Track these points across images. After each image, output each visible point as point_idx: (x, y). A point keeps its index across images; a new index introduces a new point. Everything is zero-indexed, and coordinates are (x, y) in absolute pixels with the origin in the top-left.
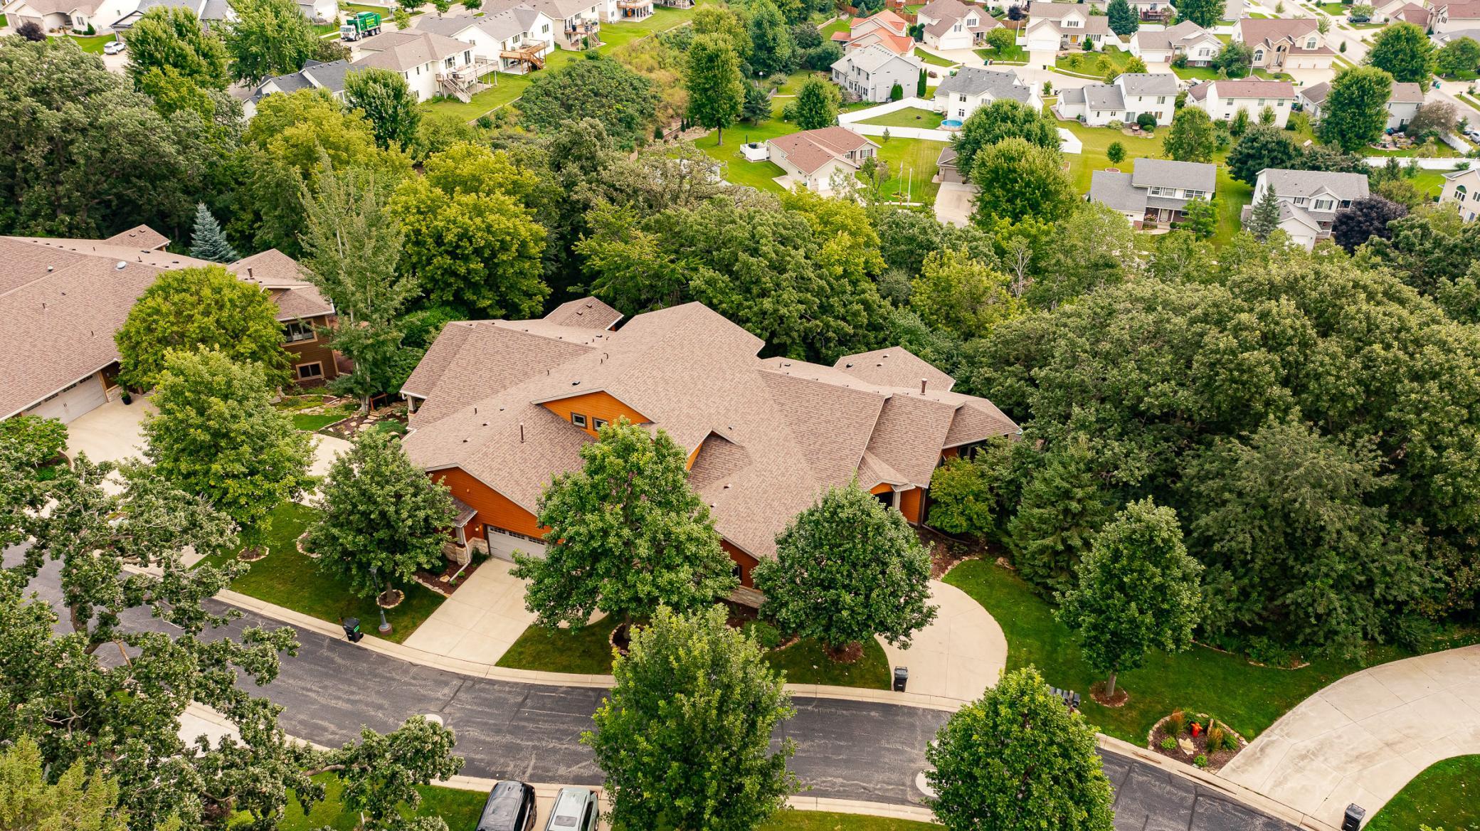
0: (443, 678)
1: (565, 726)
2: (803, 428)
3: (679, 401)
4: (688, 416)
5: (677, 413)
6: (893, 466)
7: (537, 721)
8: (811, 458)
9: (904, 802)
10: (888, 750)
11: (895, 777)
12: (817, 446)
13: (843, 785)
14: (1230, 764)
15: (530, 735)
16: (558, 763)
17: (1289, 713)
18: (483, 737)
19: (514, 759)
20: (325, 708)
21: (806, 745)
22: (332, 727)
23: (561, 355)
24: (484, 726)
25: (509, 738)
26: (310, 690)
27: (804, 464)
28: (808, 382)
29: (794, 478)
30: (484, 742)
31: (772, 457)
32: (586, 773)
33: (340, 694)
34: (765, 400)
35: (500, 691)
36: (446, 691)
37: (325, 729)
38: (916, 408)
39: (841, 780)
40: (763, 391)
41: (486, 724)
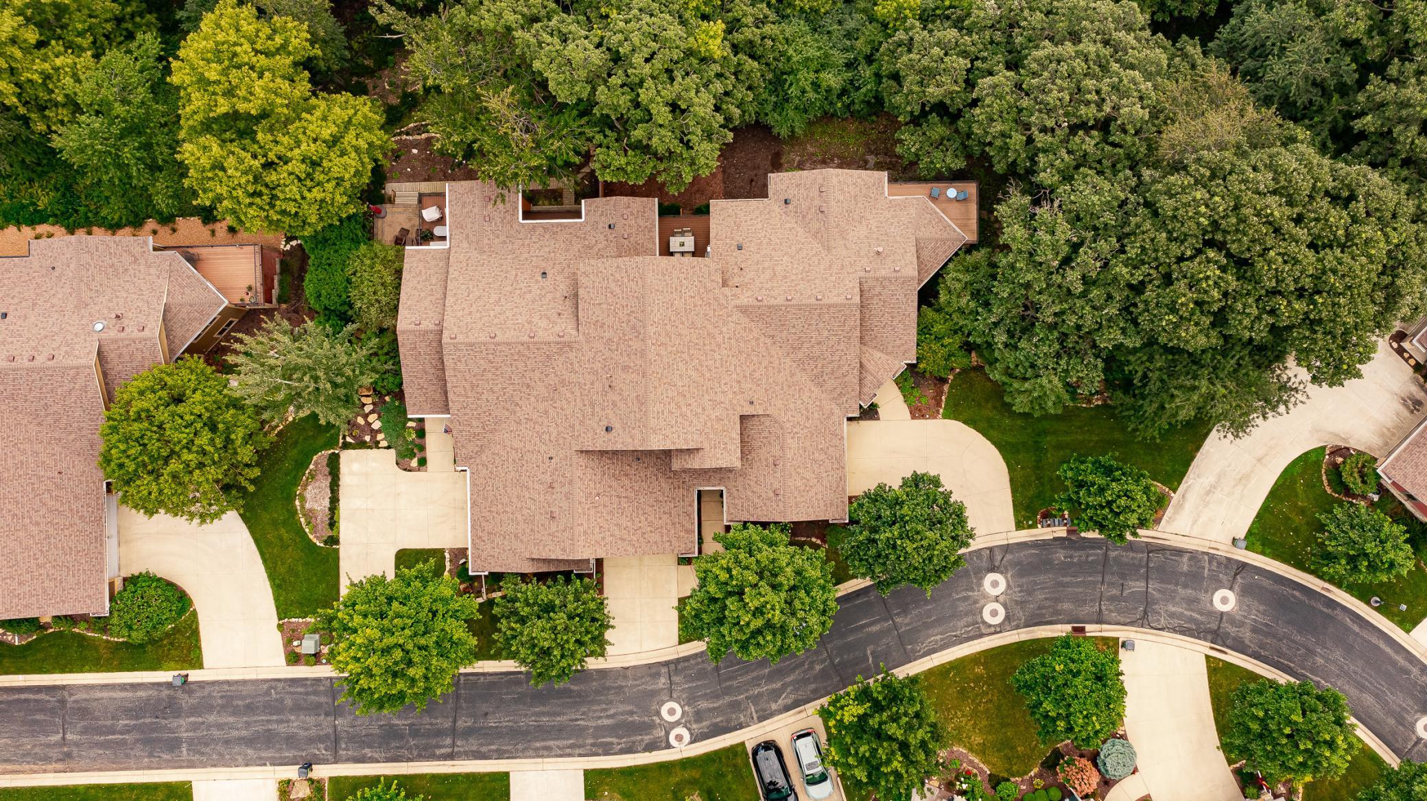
0: (653, 671)
1: (755, 674)
3: (703, 409)
4: (718, 419)
5: (709, 424)
7: (735, 678)
8: (818, 380)
9: (981, 636)
10: (959, 599)
11: (970, 619)
13: (942, 640)
14: (1165, 517)
15: (739, 690)
16: (768, 702)
17: (1199, 455)
18: (711, 706)
19: (741, 711)
20: (597, 728)
21: (907, 620)
22: (614, 740)
24: (705, 697)
25: (727, 699)
26: (577, 720)
27: (816, 390)
28: (786, 307)
29: (815, 415)
30: (715, 709)
32: (789, 701)
33: (598, 714)
34: (758, 341)
35: (697, 664)
36: (663, 680)
37: (612, 744)
38: (884, 287)
39: (939, 637)
40: (750, 330)
41: (706, 695)
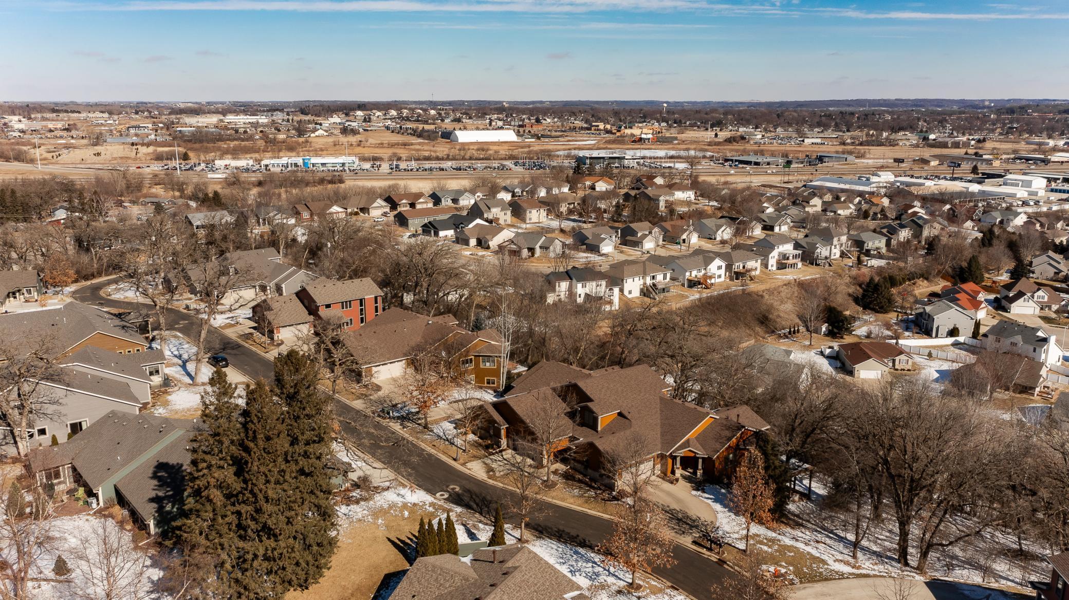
3: (610, 397)
4: (610, 403)
5: (605, 400)
6: (702, 446)
12: (669, 430)
31: (643, 429)
34: (656, 408)
40: (657, 404)
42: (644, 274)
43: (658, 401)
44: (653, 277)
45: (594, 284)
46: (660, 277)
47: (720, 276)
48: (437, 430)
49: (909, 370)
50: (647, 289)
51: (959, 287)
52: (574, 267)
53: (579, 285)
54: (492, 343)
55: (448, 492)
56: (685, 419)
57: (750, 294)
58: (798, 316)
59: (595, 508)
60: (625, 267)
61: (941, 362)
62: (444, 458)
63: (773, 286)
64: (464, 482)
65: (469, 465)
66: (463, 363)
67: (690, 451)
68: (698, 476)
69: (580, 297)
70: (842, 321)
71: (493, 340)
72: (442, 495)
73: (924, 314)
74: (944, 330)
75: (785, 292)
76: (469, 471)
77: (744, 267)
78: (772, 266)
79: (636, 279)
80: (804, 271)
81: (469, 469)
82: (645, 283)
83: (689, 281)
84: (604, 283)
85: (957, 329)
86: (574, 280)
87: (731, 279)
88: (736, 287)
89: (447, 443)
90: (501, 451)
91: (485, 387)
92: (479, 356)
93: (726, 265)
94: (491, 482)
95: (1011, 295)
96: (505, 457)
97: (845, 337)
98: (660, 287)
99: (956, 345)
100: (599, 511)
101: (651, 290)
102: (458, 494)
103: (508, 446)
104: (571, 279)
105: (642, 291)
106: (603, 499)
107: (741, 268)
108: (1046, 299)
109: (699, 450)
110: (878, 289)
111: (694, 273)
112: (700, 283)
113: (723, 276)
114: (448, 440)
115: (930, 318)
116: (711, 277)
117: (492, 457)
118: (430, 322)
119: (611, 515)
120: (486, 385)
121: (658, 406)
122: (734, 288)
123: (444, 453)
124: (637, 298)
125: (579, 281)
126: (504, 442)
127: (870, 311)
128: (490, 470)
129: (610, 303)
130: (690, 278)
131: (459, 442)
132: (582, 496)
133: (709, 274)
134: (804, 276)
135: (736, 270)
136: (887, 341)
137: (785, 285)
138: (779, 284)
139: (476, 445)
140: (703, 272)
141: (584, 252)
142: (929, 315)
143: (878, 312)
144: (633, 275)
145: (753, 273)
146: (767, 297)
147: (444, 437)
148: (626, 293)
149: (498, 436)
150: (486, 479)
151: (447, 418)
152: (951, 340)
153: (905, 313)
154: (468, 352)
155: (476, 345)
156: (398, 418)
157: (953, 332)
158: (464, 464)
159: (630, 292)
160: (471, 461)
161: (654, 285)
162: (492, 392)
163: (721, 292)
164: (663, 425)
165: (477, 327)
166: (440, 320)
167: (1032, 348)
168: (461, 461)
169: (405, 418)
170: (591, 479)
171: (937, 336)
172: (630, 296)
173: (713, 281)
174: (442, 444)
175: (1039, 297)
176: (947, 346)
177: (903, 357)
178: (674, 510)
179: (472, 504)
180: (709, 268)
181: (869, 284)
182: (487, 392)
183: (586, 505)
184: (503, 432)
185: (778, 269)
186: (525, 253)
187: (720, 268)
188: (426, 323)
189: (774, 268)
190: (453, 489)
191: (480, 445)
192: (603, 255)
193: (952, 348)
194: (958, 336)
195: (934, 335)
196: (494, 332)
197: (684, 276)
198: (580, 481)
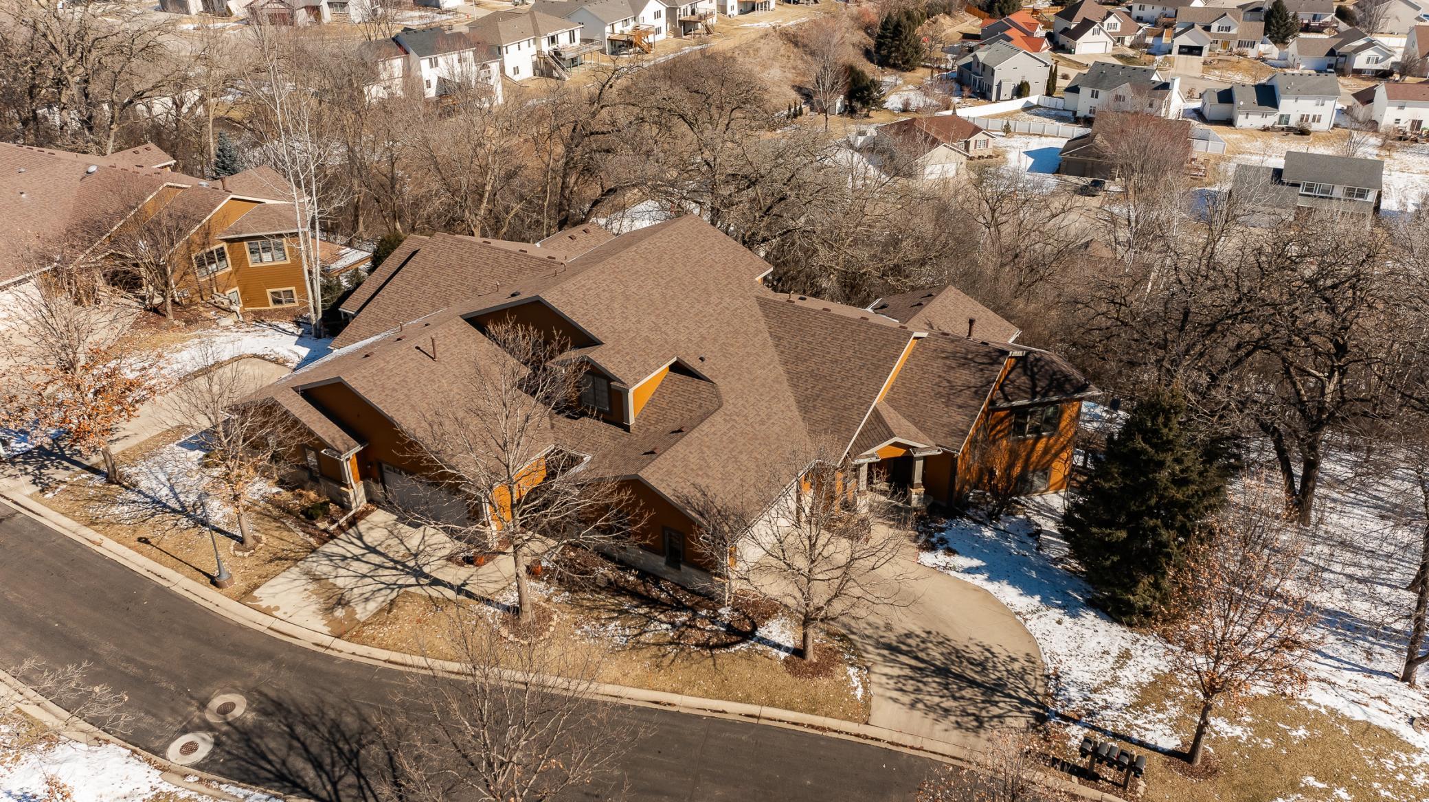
2: (801, 368)
3: (639, 322)
4: (647, 339)
5: (632, 334)
6: (915, 424)
8: (806, 406)
12: (816, 391)
23: (520, 270)
27: (795, 412)
28: (817, 312)
29: (777, 429)
31: (752, 400)
34: (758, 332)
40: (757, 321)
42: (537, 35)
43: (757, 310)
44: (553, 40)
45: (455, 57)
46: (563, 39)
47: (658, 31)
48: (152, 482)
49: (990, 157)
50: (546, 62)
51: (1009, 20)
52: (406, 30)
53: (425, 63)
54: (268, 202)
55: (209, 727)
56: (850, 353)
57: (712, 58)
58: (793, 87)
59: (690, 683)
60: (500, 25)
61: (1023, 139)
62: (181, 583)
63: (743, 40)
64: (259, 670)
65: (265, 594)
66: (201, 264)
67: (896, 444)
68: (914, 503)
69: (429, 86)
70: (867, 88)
71: (268, 196)
72: (189, 749)
73: (974, 66)
74: (1007, 90)
75: (765, 49)
76: (267, 621)
77: (693, 13)
78: (732, 8)
79: (524, 45)
80: (782, 14)
81: (267, 612)
82: (539, 52)
83: (612, 41)
84: (469, 54)
85: (1027, 84)
86: (413, 54)
87: (677, 35)
88: (688, 46)
89: (184, 522)
90: (353, 522)
91: (271, 314)
92: (241, 240)
93: (667, 9)
94: (346, 649)
95: (1073, 26)
96: (368, 539)
97: (872, 113)
98: (568, 55)
99: (1028, 108)
100: (706, 695)
101: (553, 63)
102: (244, 734)
103: (370, 501)
104: (407, 53)
105: (536, 66)
106: (705, 645)
107: (689, 13)
108: (1118, 29)
109: (915, 439)
110: (901, 32)
111: (619, 27)
112: (630, 44)
113: (664, 30)
114: (184, 511)
115: (988, 71)
116: (647, 33)
117: (330, 548)
118: (92, 169)
119: (747, 699)
120: (272, 306)
121: (762, 325)
122: (687, 49)
123: (181, 563)
124: (529, 80)
125: (422, 54)
126: (357, 493)
127: (890, 70)
128: (336, 601)
129: (488, 92)
130: (612, 37)
131: (218, 511)
132: (637, 646)
133: (643, 27)
134: (785, 21)
135: (682, 18)
136: (938, 114)
137: (762, 37)
138: (753, 36)
139: (278, 513)
140: (632, 24)
141: (412, 9)
142: (984, 66)
143: (903, 70)
144: (517, 38)
145: (709, 21)
146: (740, 59)
147: (173, 503)
148: (509, 72)
149: (338, 478)
150: (327, 640)
151: (173, 433)
152: (1019, 103)
153: (938, 68)
154: (207, 233)
155: (225, 214)
156: (27, 455)
157: (1021, 90)
158: (246, 596)
159: (516, 70)
160: (267, 577)
161: (557, 53)
162: (291, 327)
163: (671, 56)
164: (794, 379)
165: (226, 166)
166: (125, 160)
167: (1146, 101)
168: (239, 584)
169: (49, 454)
170: (643, 575)
171: (998, 99)
172: (517, 78)
173: (651, 38)
174: (169, 532)
175: (1109, 26)
176: (1017, 112)
177: (980, 137)
178: (909, 635)
179: (299, 764)
180: (641, 16)
181: (884, 26)
182: (276, 328)
183: (661, 678)
184: (350, 469)
185: (742, 12)
186: (302, 16)
187: (657, 15)
188: (81, 173)
189: (736, 12)
190: (224, 710)
191: (289, 512)
192: (449, 11)
193: (1026, 115)
194: (1027, 95)
195: (994, 98)
196: (267, 175)
197: (603, 34)
198: (614, 588)
